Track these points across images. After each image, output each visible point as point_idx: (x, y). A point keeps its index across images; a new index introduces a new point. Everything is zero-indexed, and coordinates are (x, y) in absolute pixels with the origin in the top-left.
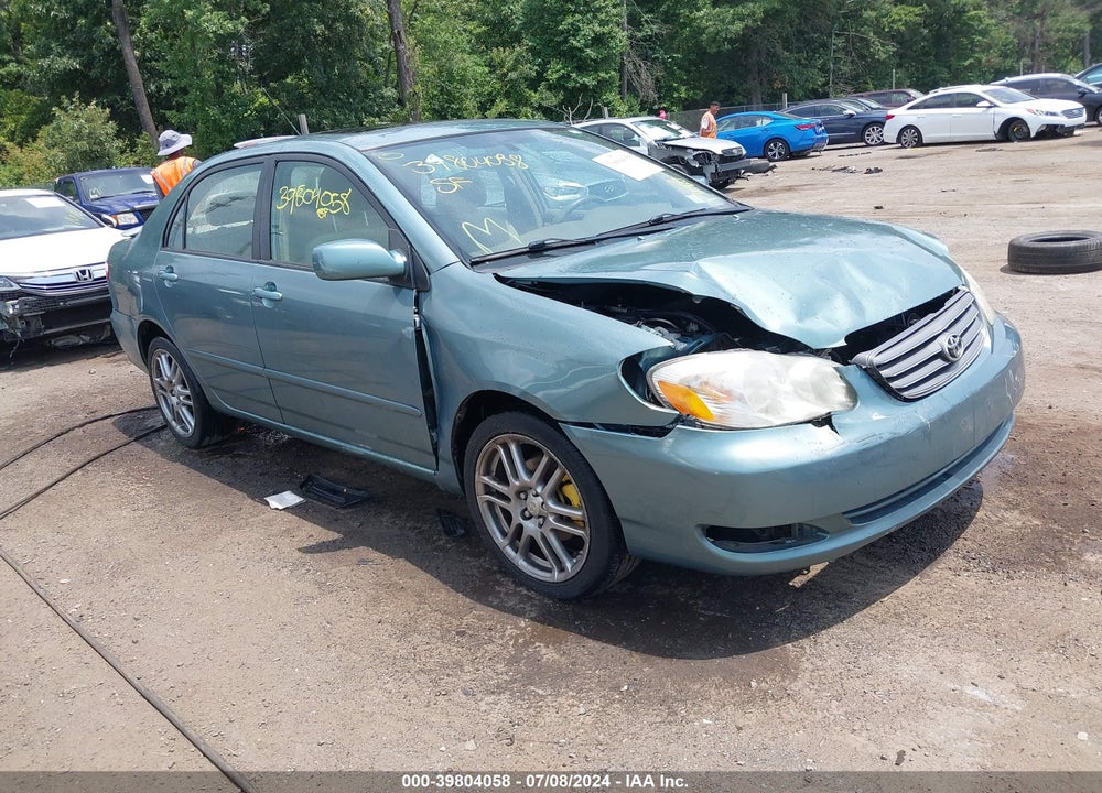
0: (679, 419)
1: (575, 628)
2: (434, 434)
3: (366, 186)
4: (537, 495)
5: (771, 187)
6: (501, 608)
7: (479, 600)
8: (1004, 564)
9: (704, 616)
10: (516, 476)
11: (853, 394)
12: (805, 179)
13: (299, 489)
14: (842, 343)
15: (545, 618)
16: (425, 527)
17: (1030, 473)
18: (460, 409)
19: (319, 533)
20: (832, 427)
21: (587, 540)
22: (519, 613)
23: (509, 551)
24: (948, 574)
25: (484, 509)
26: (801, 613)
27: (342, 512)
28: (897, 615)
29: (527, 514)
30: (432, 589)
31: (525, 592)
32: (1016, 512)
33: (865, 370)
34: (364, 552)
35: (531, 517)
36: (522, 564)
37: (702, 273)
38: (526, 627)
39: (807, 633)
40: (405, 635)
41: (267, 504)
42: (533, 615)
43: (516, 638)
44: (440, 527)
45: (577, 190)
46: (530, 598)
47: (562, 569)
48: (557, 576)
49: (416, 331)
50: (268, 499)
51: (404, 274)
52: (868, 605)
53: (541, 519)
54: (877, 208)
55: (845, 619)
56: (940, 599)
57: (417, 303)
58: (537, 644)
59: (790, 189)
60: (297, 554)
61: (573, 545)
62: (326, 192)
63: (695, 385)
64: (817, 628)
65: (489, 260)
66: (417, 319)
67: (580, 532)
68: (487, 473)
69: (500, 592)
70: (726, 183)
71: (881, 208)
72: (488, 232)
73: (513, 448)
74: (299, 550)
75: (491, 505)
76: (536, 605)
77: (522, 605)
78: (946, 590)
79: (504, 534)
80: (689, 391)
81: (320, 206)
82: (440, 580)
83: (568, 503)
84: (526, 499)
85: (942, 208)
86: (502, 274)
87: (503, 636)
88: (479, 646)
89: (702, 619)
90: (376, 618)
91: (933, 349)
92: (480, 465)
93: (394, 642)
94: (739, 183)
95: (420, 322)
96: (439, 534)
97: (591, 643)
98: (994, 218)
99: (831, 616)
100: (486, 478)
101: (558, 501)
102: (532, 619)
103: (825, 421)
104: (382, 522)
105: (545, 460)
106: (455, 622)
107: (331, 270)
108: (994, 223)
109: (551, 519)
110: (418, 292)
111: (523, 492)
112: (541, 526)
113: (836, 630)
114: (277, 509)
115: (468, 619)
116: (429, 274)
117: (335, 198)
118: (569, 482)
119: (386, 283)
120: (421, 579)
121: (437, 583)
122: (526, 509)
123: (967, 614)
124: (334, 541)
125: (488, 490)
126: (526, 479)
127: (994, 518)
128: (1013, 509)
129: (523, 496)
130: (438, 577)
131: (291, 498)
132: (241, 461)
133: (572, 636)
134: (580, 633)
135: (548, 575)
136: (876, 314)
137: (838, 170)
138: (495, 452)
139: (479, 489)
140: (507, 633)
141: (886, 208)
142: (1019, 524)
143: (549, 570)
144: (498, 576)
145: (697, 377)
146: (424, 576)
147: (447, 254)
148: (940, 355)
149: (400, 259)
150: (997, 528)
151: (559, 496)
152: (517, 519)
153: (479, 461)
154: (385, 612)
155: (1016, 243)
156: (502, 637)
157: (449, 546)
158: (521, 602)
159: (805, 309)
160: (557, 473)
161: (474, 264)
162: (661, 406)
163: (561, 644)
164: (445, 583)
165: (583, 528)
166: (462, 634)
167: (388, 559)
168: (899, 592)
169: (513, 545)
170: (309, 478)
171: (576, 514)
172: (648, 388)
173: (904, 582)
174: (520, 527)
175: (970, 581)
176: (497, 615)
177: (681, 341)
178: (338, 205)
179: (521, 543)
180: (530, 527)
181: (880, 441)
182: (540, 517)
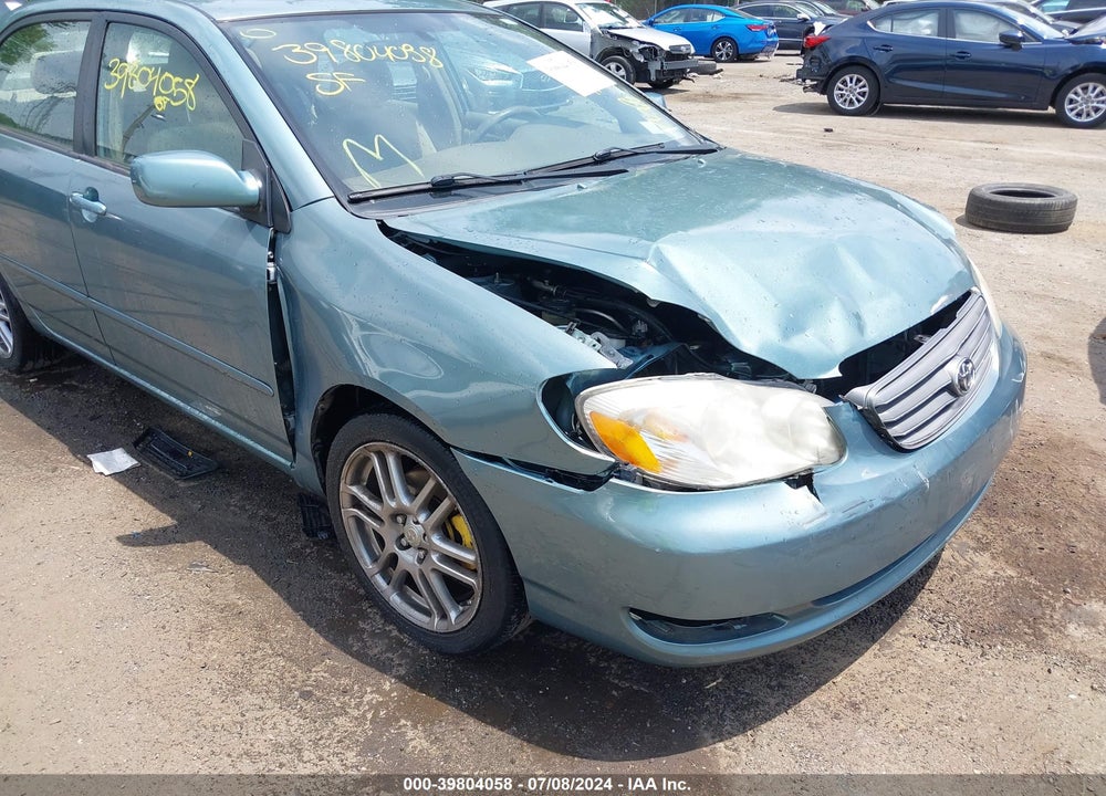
0: (615, 470)
1: (454, 699)
2: (291, 419)
3: (219, 74)
4: (417, 523)
5: (718, 93)
6: (361, 656)
7: (334, 642)
8: (979, 635)
9: (617, 688)
10: (392, 494)
11: (841, 441)
12: (753, 87)
13: (135, 447)
14: (835, 373)
15: (418, 680)
16: (281, 519)
17: (999, 499)
18: (322, 400)
19: (148, 516)
20: (811, 489)
21: (478, 592)
22: (383, 667)
23: (380, 581)
24: (913, 643)
25: (350, 526)
26: (737, 692)
27: (182, 485)
28: (854, 706)
29: (404, 542)
30: (277, 619)
31: (395, 633)
32: (987, 555)
33: (861, 411)
34: (201, 550)
35: (408, 547)
36: (395, 599)
37: (663, 265)
38: (391, 691)
39: (744, 727)
40: (235, 691)
41: (90, 464)
42: (402, 671)
43: (376, 707)
44: (301, 521)
45: (510, 76)
46: (401, 644)
47: (444, 616)
48: (436, 624)
49: (269, 285)
50: (90, 457)
51: (258, 205)
52: (818, 686)
53: (422, 553)
54: (827, 130)
55: (789, 706)
56: (904, 684)
57: (273, 246)
58: (403, 722)
59: (736, 97)
60: (115, 546)
61: (459, 592)
62: (167, 74)
63: (638, 421)
64: (756, 718)
65: (375, 198)
66: (272, 270)
67: (470, 580)
68: (356, 481)
69: (363, 631)
70: (671, 83)
71: (831, 130)
72: (377, 156)
73: (391, 461)
74: (119, 539)
75: (360, 523)
76: (407, 656)
77: (390, 655)
78: (910, 668)
79: (375, 559)
80: (631, 429)
81: (159, 94)
82: (290, 603)
83: (457, 540)
84: (404, 524)
85: (895, 138)
86: (391, 223)
87: (361, 703)
88: (327, 717)
89: (614, 693)
90: (199, 658)
91: (941, 380)
92: (347, 472)
93: (216, 702)
94: (683, 84)
95: (276, 273)
96: (298, 532)
97: (473, 726)
98: (947, 156)
99: (773, 701)
100: (354, 489)
101: (446, 537)
102: (400, 678)
103: (802, 480)
104: (228, 505)
105: (430, 485)
106: (301, 675)
107: (156, 192)
108: (949, 161)
109: (434, 557)
110: (276, 232)
111: (399, 515)
112: (421, 561)
113: (780, 723)
114: (102, 473)
115: (319, 672)
116: (291, 210)
117: (178, 84)
118: (458, 513)
119: (236, 213)
120: (264, 602)
121: (286, 609)
122: (403, 536)
123: (935, 711)
124: (165, 530)
125: (357, 503)
126: (405, 502)
127: (962, 562)
128: (983, 550)
129: (400, 519)
130: (288, 599)
131: (122, 460)
132: (71, 397)
133: (449, 712)
134: (459, 706)
135: (425, 619)
136: (879, 330)
137: (786, 81)
138: (367, 460)
139: (345, 500)
140: (367, 698)
141: (836, 130)
142: (990, 573)
143: (428, 613)
144: (365, 605)
145: (641, 412)
146: (273, 596)
147: (318, 186)
148: (949, 389)
149: (252, 184)
150: (966, 577)
151: (447, 530)
152: (391, 547)
153: (345, 468)
154: (213, 649)
155: (978, 193)
156: (357, 706)
157: (308, 551)
158: (390, 649)
159: (793, 323)
160: (445, 505)
161: (353, 201)
162: (595, 449)
163: (433, 723)
164: (296, 610)
165: (475, 577)
166: (306, 695)
167: (228, 564)
168: (854, 667)
169: (384, 573)
170: (149, 432)
171: (469, 557)
172: (576, 416)
173: (860, 654)
174: (394, 559)
175: (939, 656)
176: (356, 666)
177: (626, 355)
178: (181, 96)
179: (396, 574)
180: (408, 558)
181: (869, 509)
182: (420, 549)
